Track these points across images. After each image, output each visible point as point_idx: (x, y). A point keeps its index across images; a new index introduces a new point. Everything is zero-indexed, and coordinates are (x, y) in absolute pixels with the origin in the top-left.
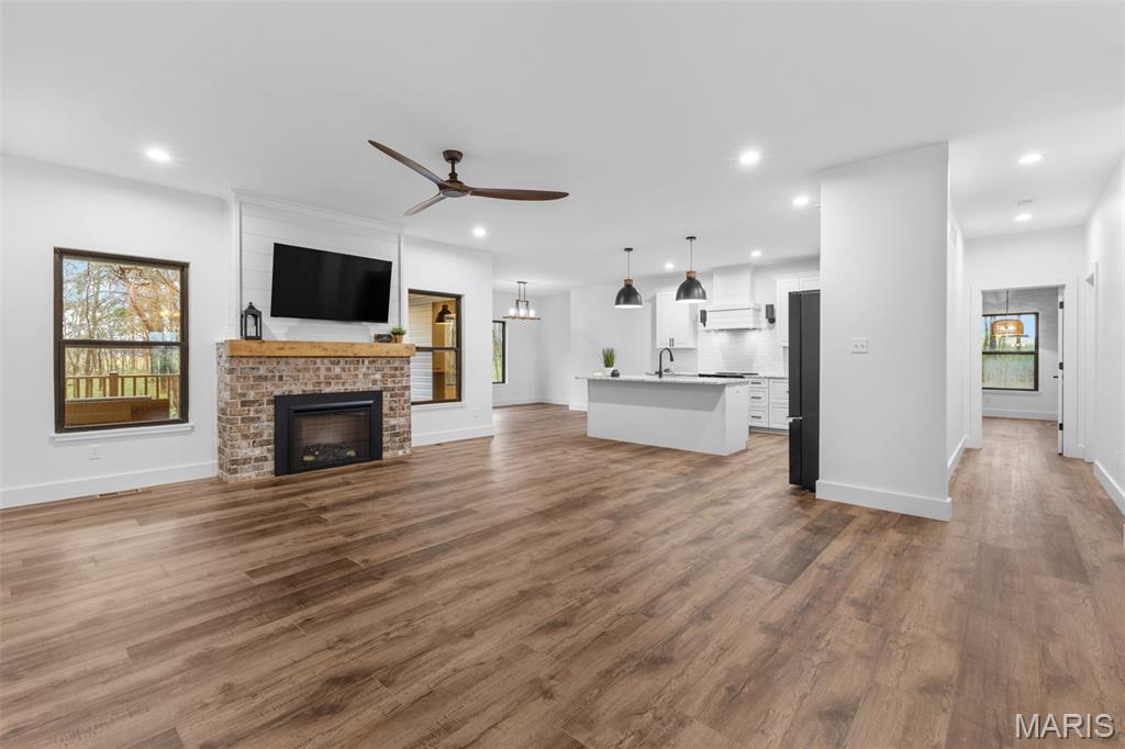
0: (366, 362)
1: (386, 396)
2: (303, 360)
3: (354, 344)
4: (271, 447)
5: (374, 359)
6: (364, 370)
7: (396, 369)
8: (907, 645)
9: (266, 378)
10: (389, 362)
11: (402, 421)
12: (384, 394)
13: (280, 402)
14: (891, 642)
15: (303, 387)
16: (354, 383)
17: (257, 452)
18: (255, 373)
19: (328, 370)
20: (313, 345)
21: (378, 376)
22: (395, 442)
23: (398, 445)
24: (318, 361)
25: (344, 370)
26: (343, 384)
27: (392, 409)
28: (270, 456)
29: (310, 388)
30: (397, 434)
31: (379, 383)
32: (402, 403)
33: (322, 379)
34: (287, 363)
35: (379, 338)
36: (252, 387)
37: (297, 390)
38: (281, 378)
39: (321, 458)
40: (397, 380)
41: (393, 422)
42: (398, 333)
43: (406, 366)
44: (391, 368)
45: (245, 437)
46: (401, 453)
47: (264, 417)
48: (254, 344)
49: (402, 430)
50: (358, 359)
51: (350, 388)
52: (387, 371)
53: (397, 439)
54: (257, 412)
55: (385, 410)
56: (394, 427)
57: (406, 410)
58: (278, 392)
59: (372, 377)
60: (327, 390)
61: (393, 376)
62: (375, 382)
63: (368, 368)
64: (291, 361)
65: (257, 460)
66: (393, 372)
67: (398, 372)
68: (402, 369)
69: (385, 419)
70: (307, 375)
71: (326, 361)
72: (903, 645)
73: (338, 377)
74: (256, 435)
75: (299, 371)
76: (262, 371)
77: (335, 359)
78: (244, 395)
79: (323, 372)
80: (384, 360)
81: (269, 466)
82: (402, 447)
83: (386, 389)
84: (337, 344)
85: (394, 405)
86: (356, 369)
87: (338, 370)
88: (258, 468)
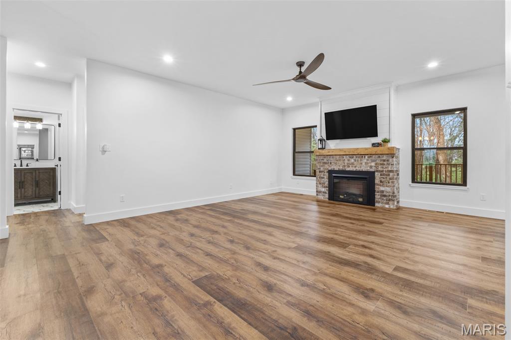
0: (366, 157)
1: (377, 175)
2: (338, 156)
3: (358, 149)
4: (328, 189)
5: (370, 155)
6: (365, 161)
7: (384, 161)
8: (114, 298)
9: (326, 163)
10: (379, 157)
11: (388, 189)
12: (376, 173)
13: (330, 172)
14: (121, 294)
15: (338, 167)
16: (360, 167)
17: (323, 190)
18: (323, 161)
19: (349, 160)
20: (340, 150)
21: (373, 164)
22: (383, 199)
23: (385, 201)
24: (345, 156)
25: (355, 160)
26: (355, 167)
27: (381, 182)
28: (327, 192)
29: (341, 168)
30: (385, 196)
31: (373, 168)
32: (388, 179)
33: (346, 164)
34: (333, 158)
35: (374, 145)
36: (322, 166)
37: (336, 168)
38: (331, 163)
39: (346, 198)
40: (384, 166)
41: (382, 189)
42: (386, 141)
43: (391, 160)
44: (381, 160)
45: (320, 184)
46: (387, 206)
47: (325, 177)
48: (320, 151)
49: (387, 194)
50: (362, 156)
51: (358, 169)
52: (378, 161)
53: (385, 198)
54: (323, 175)
55: (377, 181)
56: (383, 192)
57: (390, 184)
58: (330, 169)
59: (369, 164)
60: (348, 169)
61: (381, 164)
62: (371, 167)
63: (368, 160)
64: (334, 156)
65: (324, 192)
66: (382, 162)
67: (385, 163)
68: (388, 161)
69: (376, 187)
70: (340, 162)
71: (347, 156)
72: (116, 297)
73: (353, 164)
74: (323, 183)
75: (337, 161)
76: (325, 161)
77: (352, 156)
78: (320, 169)
79: (346, 162)
80: (377, 156)
81: (327, 196)
82: (388, 204)
83: (377, 171)
84: (350, 149)
85: (383, 180)
86: (361, 160)
87: (352, 160)
88: (324, 195)
